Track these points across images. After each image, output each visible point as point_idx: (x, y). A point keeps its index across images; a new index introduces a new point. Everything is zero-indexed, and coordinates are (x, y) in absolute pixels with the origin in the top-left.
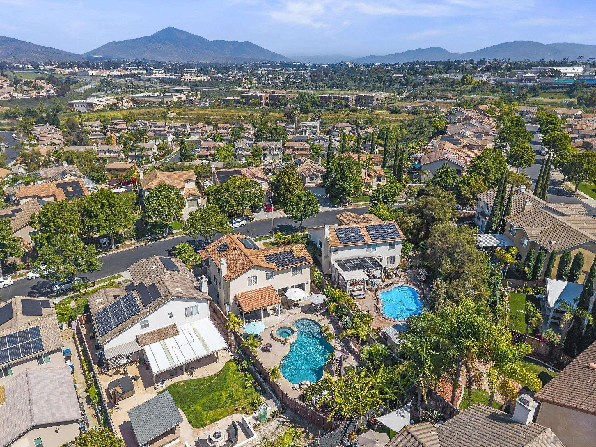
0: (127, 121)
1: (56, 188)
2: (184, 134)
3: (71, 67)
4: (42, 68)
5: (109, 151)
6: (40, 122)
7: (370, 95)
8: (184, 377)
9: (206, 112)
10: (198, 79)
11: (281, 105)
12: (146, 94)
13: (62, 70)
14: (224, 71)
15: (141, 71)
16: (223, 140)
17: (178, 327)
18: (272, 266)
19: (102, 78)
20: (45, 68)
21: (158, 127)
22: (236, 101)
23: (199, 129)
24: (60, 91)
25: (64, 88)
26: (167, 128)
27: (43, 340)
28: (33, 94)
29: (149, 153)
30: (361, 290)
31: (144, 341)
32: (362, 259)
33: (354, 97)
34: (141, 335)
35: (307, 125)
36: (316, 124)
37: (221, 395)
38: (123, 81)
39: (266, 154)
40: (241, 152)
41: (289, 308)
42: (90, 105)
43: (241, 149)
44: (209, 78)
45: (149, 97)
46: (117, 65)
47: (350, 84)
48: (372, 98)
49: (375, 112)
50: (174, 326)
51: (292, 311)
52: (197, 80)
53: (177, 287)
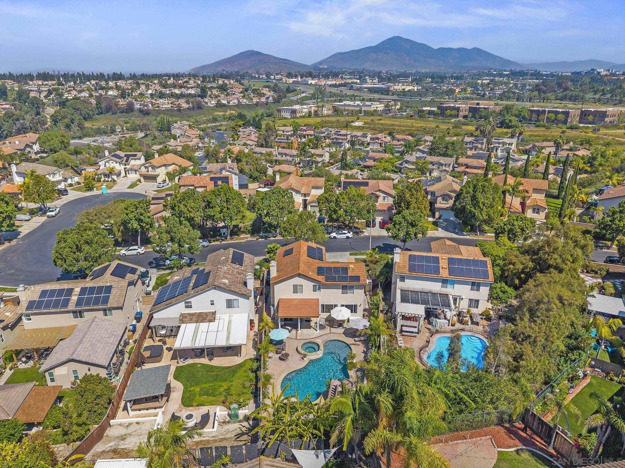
0: (315, 128)
1: (209, 181)
2: (362, 144)
3: (296, 76)
4: (272, 77)
5: (286, 155)
6: (246, 124)
7: (604, 109)
8: (205, 361)
9: (394, 123)
10: (407, 88)
11: (481, 118)
12: (347, 103)
13: (287, 79)
14: (440, 80)
15: (355, 81)
16: (394, 151)
17: (217, 316)
18: (321, 278)
19: (318, 87)
20: (275, 77)
21: (340, 135)
22: (430, 112)
23: (378, 139)
24: (277, 99)
25: (280, 96)
26: (349, 137)
27: (111, 297)
28: (255, 100)
29: (319, 159)
30: (416, 327)
31: (184, 319)
32: (434, 294)
33: (578, 112)
34: (184, 314)
35: (501, 141)
36: (514, 141)
37: (221, 386)
38: (334, 90)
39: (433, 169)
40: (406, 165)
41: (331, 326)
42: (294, 112)
43: (407, 162)
44: (420, 88)
45: (349, 105)
46: (335, 75)
47: (589, 96)
48: (604, 114)
49: (603, 131)
50: (214, 313)
51: (333, 330)
52: (406, 90)
53: (227, 278)
